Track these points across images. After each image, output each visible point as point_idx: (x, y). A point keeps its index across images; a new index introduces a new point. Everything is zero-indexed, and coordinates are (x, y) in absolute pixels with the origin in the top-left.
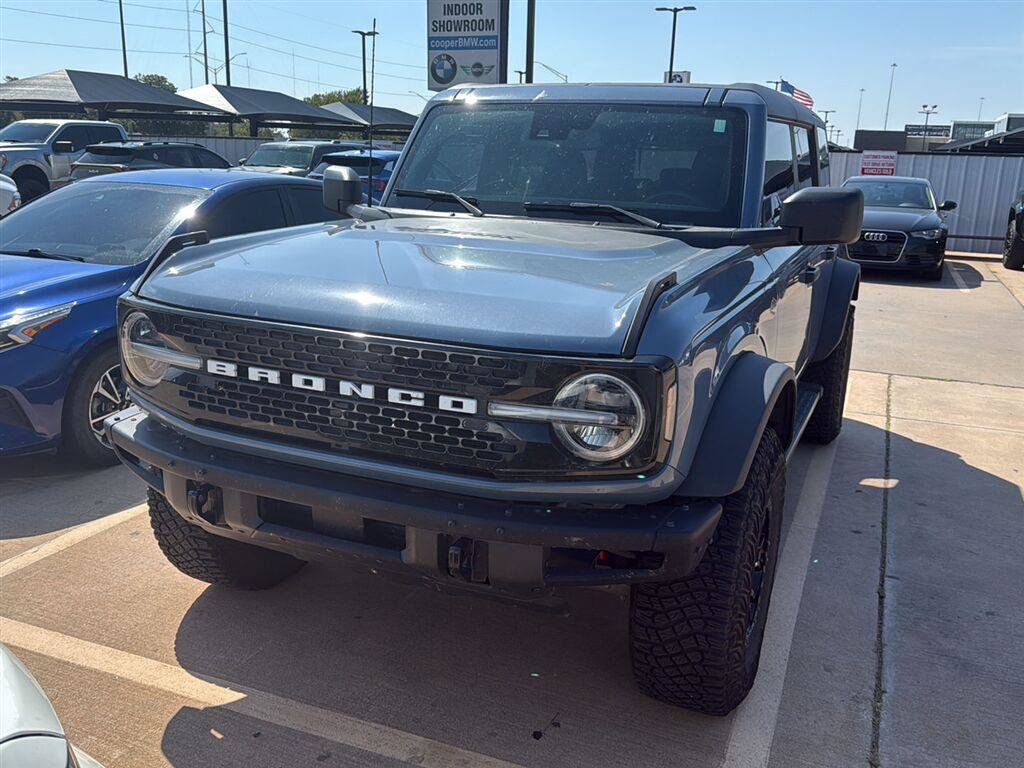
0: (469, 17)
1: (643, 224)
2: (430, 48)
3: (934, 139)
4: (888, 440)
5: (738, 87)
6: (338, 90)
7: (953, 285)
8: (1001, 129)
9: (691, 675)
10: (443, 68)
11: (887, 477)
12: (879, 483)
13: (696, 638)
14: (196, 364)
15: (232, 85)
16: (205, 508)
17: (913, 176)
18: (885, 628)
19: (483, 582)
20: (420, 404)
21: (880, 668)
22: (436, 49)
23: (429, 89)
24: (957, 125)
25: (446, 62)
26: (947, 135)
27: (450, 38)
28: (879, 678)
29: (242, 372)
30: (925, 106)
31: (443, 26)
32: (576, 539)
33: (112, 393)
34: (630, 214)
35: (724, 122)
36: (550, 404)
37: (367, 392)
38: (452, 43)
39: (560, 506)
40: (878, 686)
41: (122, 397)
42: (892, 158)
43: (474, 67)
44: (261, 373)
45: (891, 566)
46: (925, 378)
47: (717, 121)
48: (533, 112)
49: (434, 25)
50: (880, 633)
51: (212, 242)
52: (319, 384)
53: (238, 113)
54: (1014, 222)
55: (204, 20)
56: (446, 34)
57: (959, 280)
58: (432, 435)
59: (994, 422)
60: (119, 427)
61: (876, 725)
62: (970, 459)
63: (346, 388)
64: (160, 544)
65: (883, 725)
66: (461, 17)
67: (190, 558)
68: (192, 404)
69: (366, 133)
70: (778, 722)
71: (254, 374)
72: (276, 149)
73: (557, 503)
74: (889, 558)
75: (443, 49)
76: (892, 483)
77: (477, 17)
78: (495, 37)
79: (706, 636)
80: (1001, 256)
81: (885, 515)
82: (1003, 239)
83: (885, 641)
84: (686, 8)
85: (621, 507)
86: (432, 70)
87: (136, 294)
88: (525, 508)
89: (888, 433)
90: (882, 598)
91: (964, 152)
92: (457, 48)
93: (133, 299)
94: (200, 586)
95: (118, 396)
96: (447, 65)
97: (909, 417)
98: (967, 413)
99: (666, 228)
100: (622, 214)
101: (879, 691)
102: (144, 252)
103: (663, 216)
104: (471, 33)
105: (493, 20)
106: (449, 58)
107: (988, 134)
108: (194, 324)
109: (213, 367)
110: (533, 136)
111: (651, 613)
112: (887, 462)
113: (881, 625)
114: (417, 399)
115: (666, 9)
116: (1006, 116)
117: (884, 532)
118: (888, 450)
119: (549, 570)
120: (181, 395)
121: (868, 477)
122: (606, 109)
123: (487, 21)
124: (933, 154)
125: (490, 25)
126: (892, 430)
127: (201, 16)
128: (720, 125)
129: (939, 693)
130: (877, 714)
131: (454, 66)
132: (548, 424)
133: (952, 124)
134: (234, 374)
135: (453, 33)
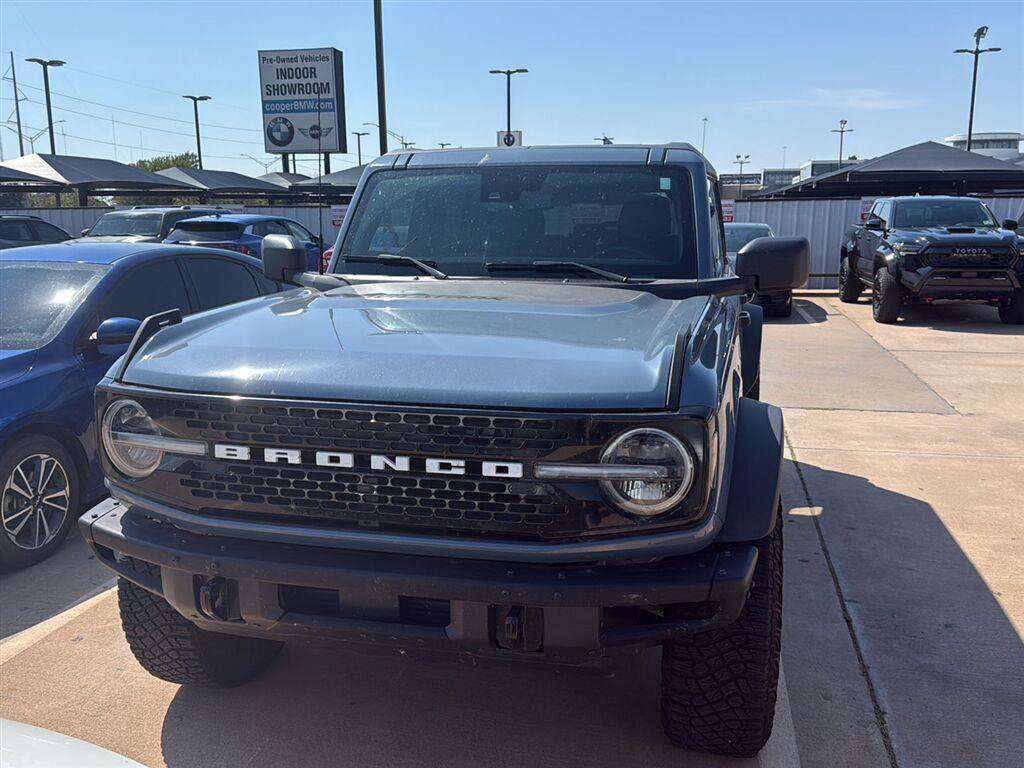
0: (303, 81)
1: (609, 279)
2: (265, 112)
3: (746, 186)
4: (799, 470)
5: (675, 147)
6: (165, 155)
7: (803, 321)
8: (806, 175)
9: (731, 720)
10: (279, 130)
11: (811, 505)
12: (806, 511)
13: (736, 683)
14: (199, 449)
15: (57, 154)
16: (218, 603)
17: (750, 221)
18: (862, 651)
19: (537, 651)
20: (461, 472)
21: (872, 690)
22: (270, 112)
23: (267, 151)
24: (767, 173)
25: (282, 125)
26: (759, 183)
27: (285, 102)
28: (874, 700)
29: (257, 454)
30: (738, 157)
31: (277, 90)
32: (635, 596)
33: (24, 487)
34: (592, 269)
35: (669, 179)
36: (598, 462)
37: (402, 464)
38: (287, 106)
39: (599, 564)
40: (877, 707)
41: (35, 490)
42: (730, 205)
43: (312, 129)
44: (278, 453)
45: (845, 591)
46: (810, 409)
47: (662, 179)
48: (480, 176)
49: (268, 90)
50: (860, 656)
51: (186, 320)
52: (347, 460)
53: (68, 182)
54: (847, 259)
55: (15, 87)
56: (281, 97)
57: (806, 316)
58: (477, 503)
59: (885, 445)
60: (99, 524)
61: (889, 747)
62: (878, 482)
63: (378, 462)
64: (132, 648)
65: (895, 746)
66: (295, 81)
67: (169, 660)
68: (195, 493)
69: (202, 196)
70: (801, 756)
71: (271, 455)
72: (123, 218)
73: (597, 562)
74: (842, 583)
75: (280, 112)
76: (818, 511)
77: (312, 81)
78: (331, 100)
79: (747, 679)
80: (837, 291)
81: (823, 541)
82: (837, 275)
83: (867, 663)
84: (518, 71)
85: (659, 559)
86: (269, 133)
87: (119, 381)
88: (573, 569)
89: (796, 463)
90: (849, 622)
91: (780, 197)
92: (293, 111)
93: (116, 385)
94: (172, 689)
95: (31, 490)
96: (284, 128)
97: (809, 446)
98: (858, 438)
99: (634, 282)
100: (589, 271)
101: (880, 714)
102: (47, 334)
103: (629, 271)
104: (306, 96)
105: (328, 84)
106: (285, 121)
107: (795, 181)
108: (197, 408)
109: (221, 451)
110: (484, 198)
111: (690, 662)
112: (805, 490)
113: (857, 648)
114: (458, 467)
115: (499, 72)
116: (810, 163)
117: (828, 559)
118: (802, 479)
119: (603, 630)
120: (182, 484)
121: (796, 507)
122: (554, 171)
123: (322, 84)
124: (751, 201)
125: (324, 88)
126: (798, 460)
127: (12, 84)
128: (665, 183)
129: (931, 707)
130: (886, 736)
131: (291, 129)
132: (594, 483)
133: (762, 173)
134: (246, 457)
135: (288, 97)
